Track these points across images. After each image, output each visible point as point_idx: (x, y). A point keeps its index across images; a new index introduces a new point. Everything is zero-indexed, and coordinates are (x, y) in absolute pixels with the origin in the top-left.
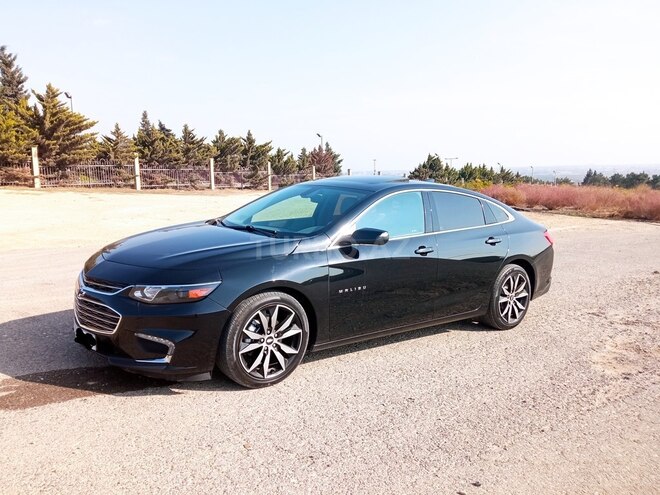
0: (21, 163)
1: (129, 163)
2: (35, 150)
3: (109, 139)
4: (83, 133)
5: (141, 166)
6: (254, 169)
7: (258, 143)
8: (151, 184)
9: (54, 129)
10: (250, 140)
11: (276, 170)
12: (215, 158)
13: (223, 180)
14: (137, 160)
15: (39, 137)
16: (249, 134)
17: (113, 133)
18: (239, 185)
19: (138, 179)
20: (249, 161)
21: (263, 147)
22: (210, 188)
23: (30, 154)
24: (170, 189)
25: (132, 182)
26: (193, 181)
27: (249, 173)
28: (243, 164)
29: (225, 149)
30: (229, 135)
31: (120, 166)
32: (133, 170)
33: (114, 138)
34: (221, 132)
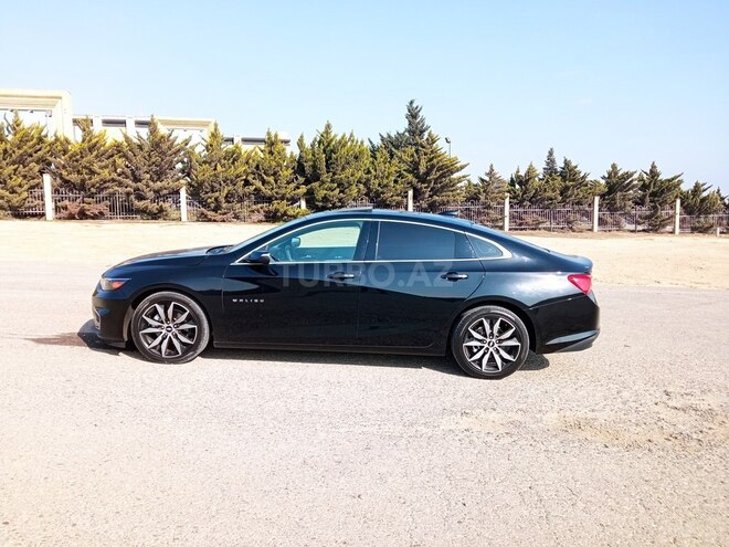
0: (398, 205)
1: (499, 204)
2: (411, 193)
3: (482, 180)
4: (455, 176)
5: (511, 207)
6: (655, 208)
7: (663, 177)
8: (521, 225)
9: (428, 173)
10: (653, 173)
11: (687, 209)
12: (602, 196)
13: (609, 220)
14: (507, 201)
15: (415, 180)
16: (653, 167)
17: (487, 174)
18: (632, 227)
19: (507, 220)
20: (648, 199)
21: (669, 181)
22: (591, 230)
23: (406, 197)
24: (543, 231)
25: (501, 224)
26: (569, 223)
27: (648, 213)
28: (640, 202)
29: (616, 185)
30: (622, 169)
31: (489, 207)
32: (502, 210)
33: (487, 178)
34: (614, 166)
